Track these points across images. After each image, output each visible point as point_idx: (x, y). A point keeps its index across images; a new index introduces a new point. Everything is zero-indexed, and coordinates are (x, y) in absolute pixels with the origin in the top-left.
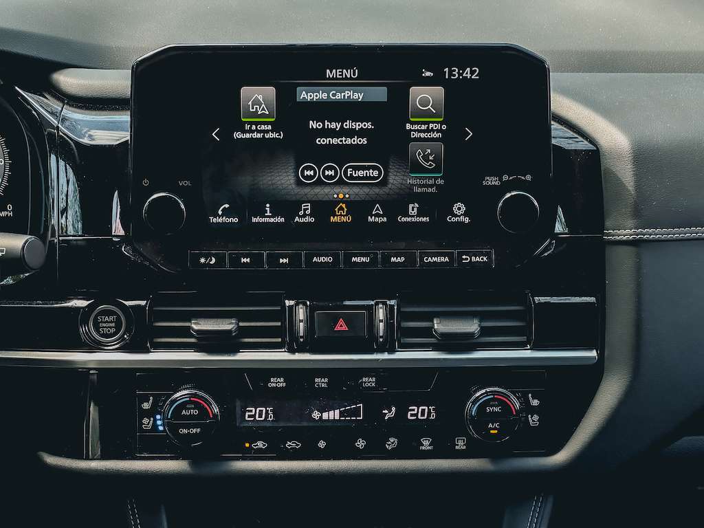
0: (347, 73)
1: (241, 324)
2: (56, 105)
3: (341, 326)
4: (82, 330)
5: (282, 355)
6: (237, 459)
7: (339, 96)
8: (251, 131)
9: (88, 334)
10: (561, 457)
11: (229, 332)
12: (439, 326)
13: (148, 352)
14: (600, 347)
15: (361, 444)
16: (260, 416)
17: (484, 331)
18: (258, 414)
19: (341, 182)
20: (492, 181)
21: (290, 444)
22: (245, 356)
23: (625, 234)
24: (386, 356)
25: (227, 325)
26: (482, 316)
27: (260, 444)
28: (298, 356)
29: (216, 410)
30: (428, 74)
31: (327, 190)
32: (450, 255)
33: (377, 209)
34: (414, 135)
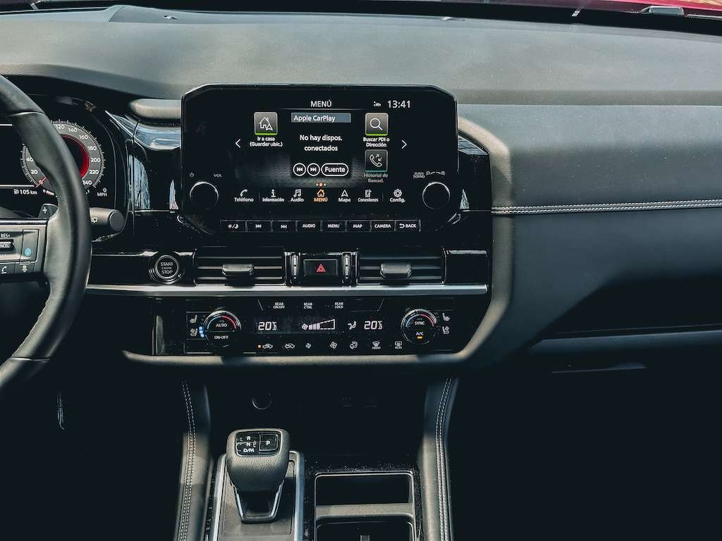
0: (324, 104)
1: (255, 268)
2: (132, 123)
3: (321, 269)
4: (151, 271)
5: (282, 288)
6: (253, 355)
7: (319, 119)
8: (261, 141)
9: (154, 274)
10: (463, 354)
11: (248, 273)
12: (384, 269)
13: (194, 285)
14: (489, 283)
15: (334, 345)
16: (268, 327)
17: (414, 273)
18: (266, 326)
19: (321, 176)
20: (419, 175)
21: (288, 346)
22: (258, 288)
23: (505, 210)
24: (350, 288)
25: (246, 269)
26: (413, 263)
27: (268, 346)
28: (293, 289)
29: (239, 324)
30: (378, 105)
31: (311, 181)
32: (392, 224)
33: (345, 193)
34: (369, 145)
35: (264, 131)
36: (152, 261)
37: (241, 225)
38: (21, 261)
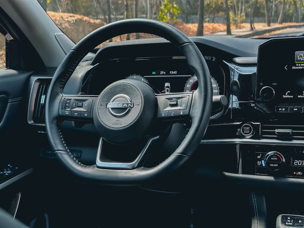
1: (293, 131)
6: (291, 178)
8: (298, 66)
13: (260, 139)
18: (299, 163)
22: (295, 142)
25: (288, 131)
27: (299, 173)
35: (300, 61)
36: (239, 126)
37: (286, 109)
38: (180, 109)
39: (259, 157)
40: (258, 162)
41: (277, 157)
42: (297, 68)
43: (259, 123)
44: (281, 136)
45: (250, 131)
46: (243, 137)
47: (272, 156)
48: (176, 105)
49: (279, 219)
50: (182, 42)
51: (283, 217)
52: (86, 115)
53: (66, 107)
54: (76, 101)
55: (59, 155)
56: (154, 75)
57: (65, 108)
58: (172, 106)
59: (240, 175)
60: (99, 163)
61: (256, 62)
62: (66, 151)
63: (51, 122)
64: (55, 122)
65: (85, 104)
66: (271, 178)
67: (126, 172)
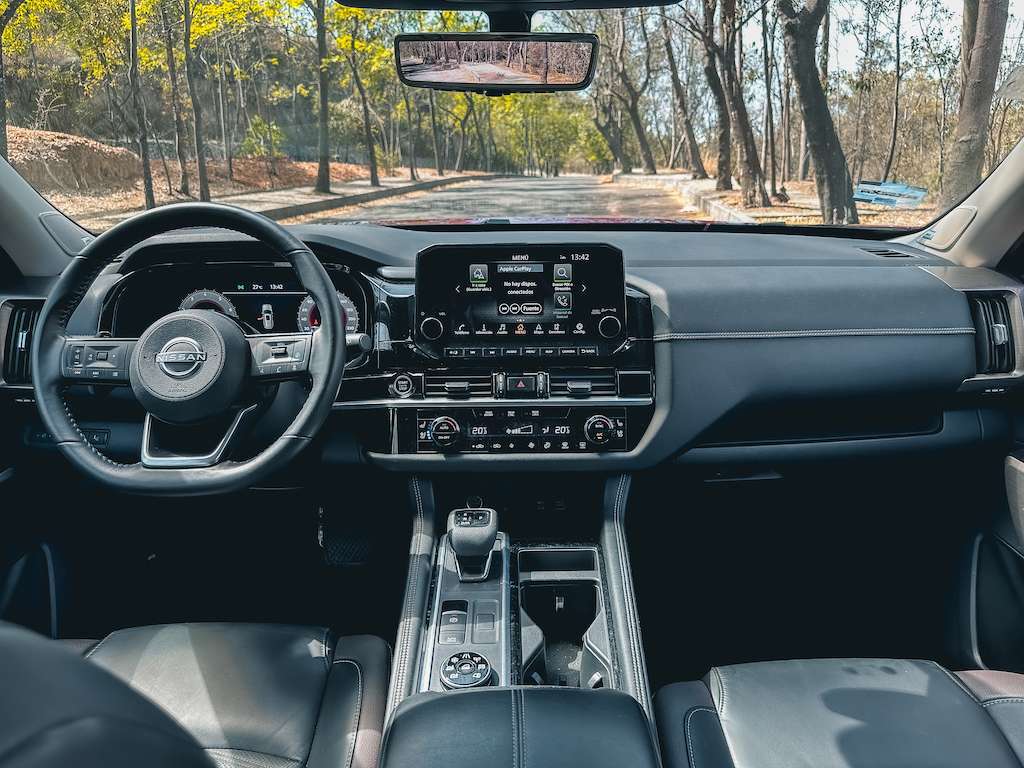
0: (524, 257)
1: (470, 385)
3: (521, 385)
4: (390, 388)
5: (493, 400)
6: (468, 453)
7: (519, 270)
8: (475, 287)
9: (393, 390)
10: (634, 453)
11: (464, 388)
12: (571, 385)
13: (423, 399)
14: (653, 396)
15: (531, 445)
16: (480, 432)
17: (594, 389)
19: (520, 313)
20: (595, 312)
21: (496, 446)
22: (472, 400)
23: (665, 337)
24: (544, 400)
25: (465, 385)
26: (593, 381)
28: (499, 400)
29: (458, 429)
30: (564, 258)
31: (513, 318)
32: (576, 350)
33: (539, 327)
34: (556, 289)
35: (477, 279)
36: (392, 380)
37: (460, 352)
38: (292, 362)
39: (422, 426)
40: (422, 434)
41: (448, 424)
42: (474, 290)
43: (420, 375)
44: (455, 394)
45: (408, 385)
46: (398, 396)
47: (441, 424)
48: (285, 354)
49: (452, 517)
50: (289, 248)
51: (457, 514)
52: (116, 374)
53: (73, 361)
54: (93, 350)
55: (68, 449)
56: (241, 290)
57: (72, 363)
58: (277, 355)
59: (395, 456)
60: (147, 458)
61: (414, 276)
62: (81, 441)
63: (46, 390)
64: (53, 389)
65: (113, 354)
66: (441, 457)
67: (198, 473)
